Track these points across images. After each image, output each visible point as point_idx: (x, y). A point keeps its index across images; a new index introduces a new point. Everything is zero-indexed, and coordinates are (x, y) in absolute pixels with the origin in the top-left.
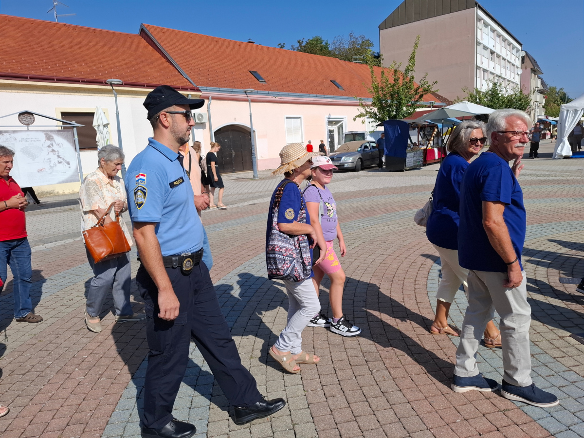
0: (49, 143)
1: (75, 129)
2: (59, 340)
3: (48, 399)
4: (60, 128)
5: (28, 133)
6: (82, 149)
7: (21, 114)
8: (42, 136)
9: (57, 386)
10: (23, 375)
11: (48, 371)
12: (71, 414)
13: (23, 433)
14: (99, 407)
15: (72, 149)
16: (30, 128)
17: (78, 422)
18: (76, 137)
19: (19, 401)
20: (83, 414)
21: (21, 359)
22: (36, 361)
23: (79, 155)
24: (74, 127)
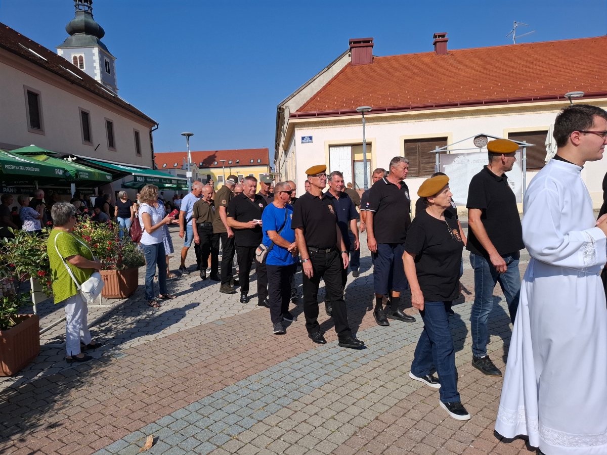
1: (525, 150)
5: (481, 155)
7: (476, 138)
18: (525, 157)
23: (525, 176)
24: (524, 147)
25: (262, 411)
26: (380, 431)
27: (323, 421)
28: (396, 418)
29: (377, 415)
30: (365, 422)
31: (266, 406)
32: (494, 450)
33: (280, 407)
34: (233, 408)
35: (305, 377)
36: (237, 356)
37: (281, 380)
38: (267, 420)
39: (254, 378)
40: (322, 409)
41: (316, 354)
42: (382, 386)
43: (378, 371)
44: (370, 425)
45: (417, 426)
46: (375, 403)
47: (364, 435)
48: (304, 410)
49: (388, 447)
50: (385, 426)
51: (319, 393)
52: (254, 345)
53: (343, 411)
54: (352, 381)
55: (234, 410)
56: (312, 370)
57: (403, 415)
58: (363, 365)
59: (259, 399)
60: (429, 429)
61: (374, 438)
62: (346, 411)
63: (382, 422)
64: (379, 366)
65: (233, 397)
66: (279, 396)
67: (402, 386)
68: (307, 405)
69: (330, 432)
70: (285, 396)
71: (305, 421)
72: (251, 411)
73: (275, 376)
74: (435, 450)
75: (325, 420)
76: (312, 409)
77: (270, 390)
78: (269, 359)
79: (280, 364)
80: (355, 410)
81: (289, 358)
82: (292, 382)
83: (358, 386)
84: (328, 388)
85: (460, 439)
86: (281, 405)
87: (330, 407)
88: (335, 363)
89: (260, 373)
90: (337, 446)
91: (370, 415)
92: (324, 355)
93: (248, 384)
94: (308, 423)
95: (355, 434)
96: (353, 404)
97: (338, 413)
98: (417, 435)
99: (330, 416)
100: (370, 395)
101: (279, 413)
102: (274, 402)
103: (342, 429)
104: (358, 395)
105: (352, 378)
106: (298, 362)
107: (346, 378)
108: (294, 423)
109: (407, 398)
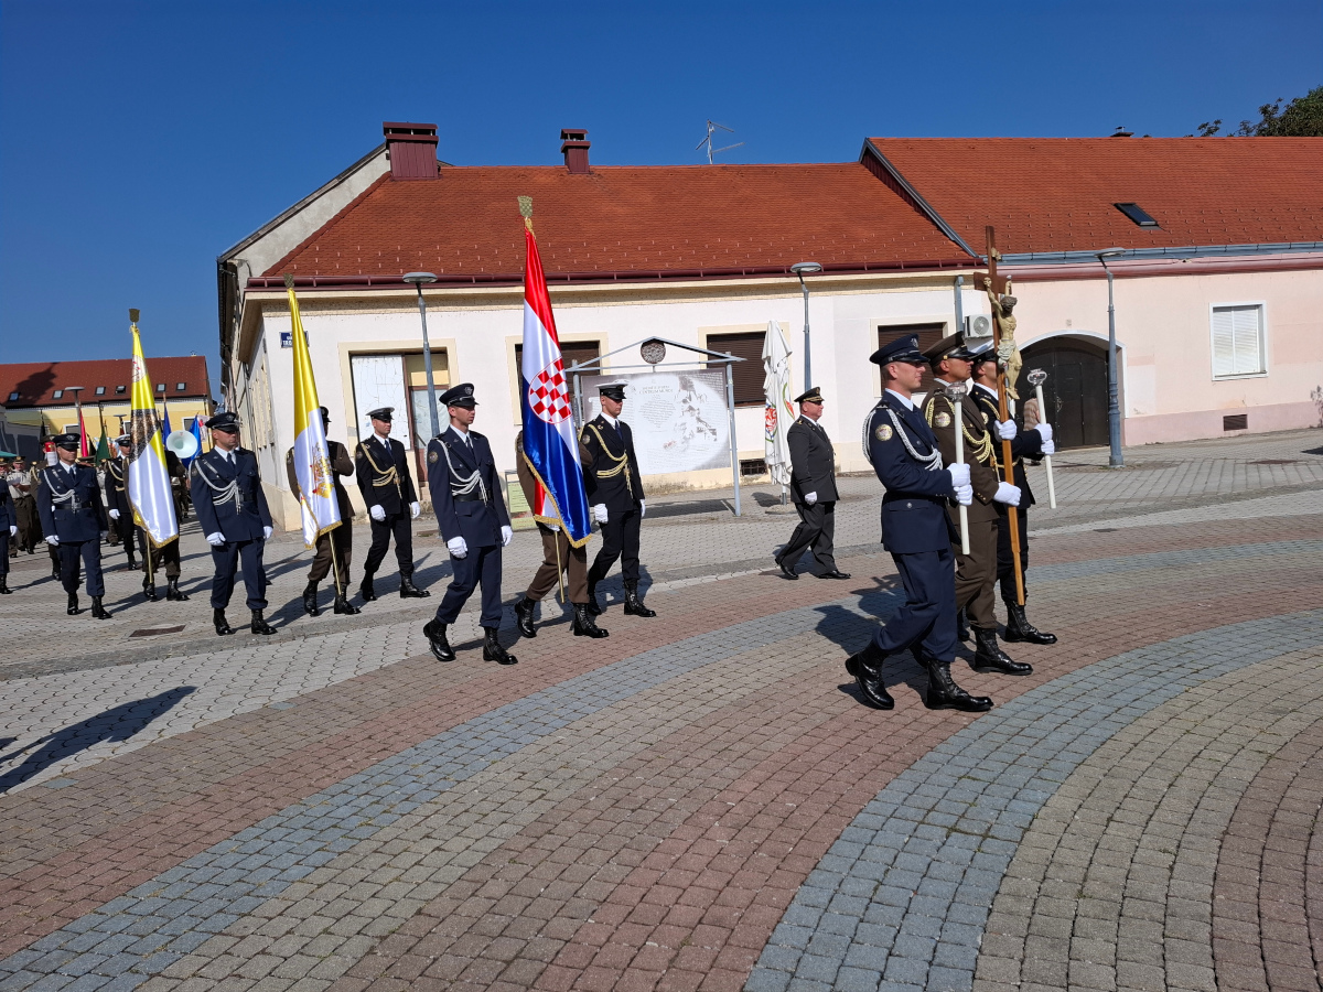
0: (685, 394)
1: (729, 367)
2: (690, 762)
3: (669, 865)
4: (704, 367)
5: (655, 377)
6: (739, 403)
7: (645, 344)
8: (675, 382)
9: (685, 845)
10: (633, 811)
11: (669, 815)
12: (707, 905)
13: (630, 913)
14: (753, 905)
15: (722, 404)
16: (658, 369)
17: (718, 923)
18: (731, 381)
19: (626, 855)
20: (727, 910)
21: (629, 782)
22: (652, 792)
23: (733, 416)
24: (728, 363)
25: (163, 952)
26: (423, 934)
27: (304, 942)
28: (456, 903)
29: (419, 906)
30: (394, 925)
31: (171, 941)
32: (628, 919)
33: (206, 936)
34: (90, 961)
35: (271, 864)
36: (105, 850)
37: (214, 881)
38: (174, 970)
39: (144, 891)
40: (303, 920)
41: (301, 813)
42: (438, 849)
43: (434, 821)
44: (402, 929)
45: (496, 909)
46: (418, 885)
47: (389, 948)
48: (264, 930)
49: (435, 960)
50: (434, 921)
51: (299, 890)
52: (151, 819)
53: (349, 913)
54: (375, 852)
55: (90, 967)
56: (289, 847)
57: (473, 895)
58: (402, 815)
59: (155, 931)
60: (518, 909)
61: (408, 951)
62: (356, 912)
63: (430, 916)
64: (436, 812)
65: (89, 939)
66: (205, 914)
67: (477, 840)
68: (270, 919)
69: (316, 961)
70: (220, 911)
71: (263, 952)
72: (134, 960)
73: (198, 876)
74: (524, 943)
75: (308, 940)
76: (282, 925)
77: (185, 905)
78: (186, 842)
79: (213, 849)
80: (377, 907)
81: (235, 833)
82: (240, 881)
83: (386, 859)
84: (321, 876)
85: (573, 913)
86: (211, 932)
87: (323, 912)
88: (342, 824)
89: (161, 877)
90: (328, 984)
91: (406, 910)
92: (318, 811)
93: (129, 904)
94: (270, 954)
95: (371, 951)
96: (373, 896)
97: (338, 920)
98: (493, 924)
99: (320, 929)
100: (411, 871)
101: (201, 950)
102: (192, 929)
103: (345, 948)
104: (387, 875)
105: (375, 845)
106: (257, 837)
107: (364, 847)
108: (237, 961)
109: (484, 861)
